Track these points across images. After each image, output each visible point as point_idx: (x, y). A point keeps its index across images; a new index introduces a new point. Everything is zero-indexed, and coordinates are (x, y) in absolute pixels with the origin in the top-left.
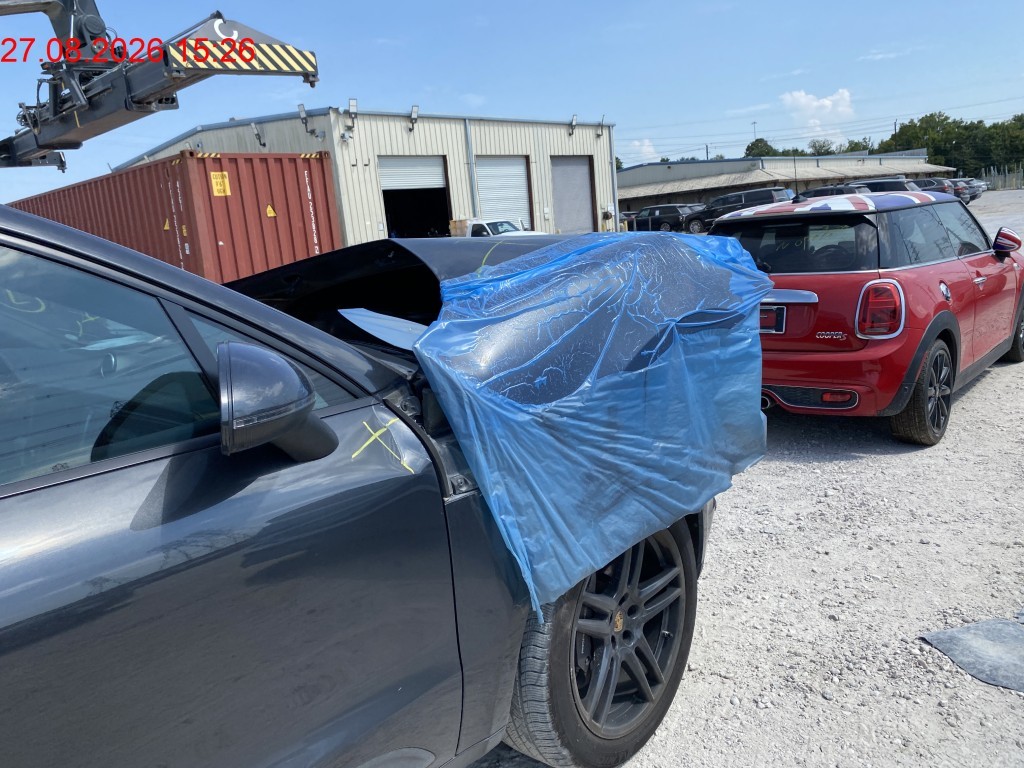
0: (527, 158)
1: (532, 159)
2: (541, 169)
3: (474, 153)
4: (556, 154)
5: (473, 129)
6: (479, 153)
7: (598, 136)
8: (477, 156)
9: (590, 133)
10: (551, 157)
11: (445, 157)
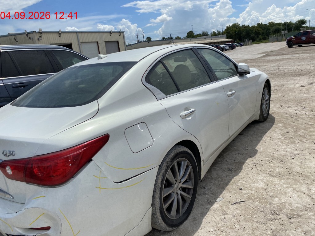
0: (97, 42)
1: (99, 42)
2: (102, 45)
4: (107, 41)
5: (79, 35)
6: (82, 42)
7: (120, 35)
8: (81, 43)
9: (117, 34)
10: (105, 42)
11: (71, 43)
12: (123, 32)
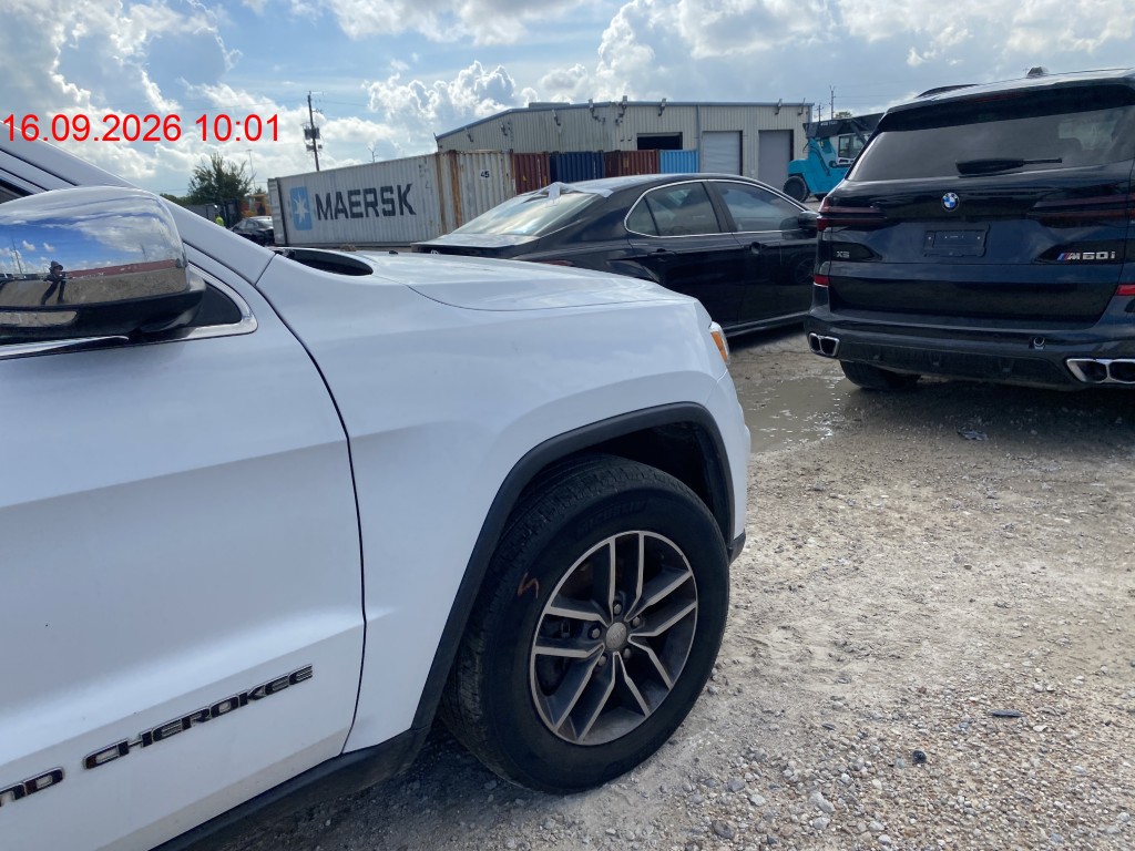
0: (741, 132)
1: (745, 133)
2: (752, 142)
3: (702, 129)
4: (764, 129)
5: (703, 112)
6: (706, 130)
7: (799, 114)
8: (705, 132)
9: (792, 113)
10: (760, 131)
11: (681, 133)
12: (810, 106)
